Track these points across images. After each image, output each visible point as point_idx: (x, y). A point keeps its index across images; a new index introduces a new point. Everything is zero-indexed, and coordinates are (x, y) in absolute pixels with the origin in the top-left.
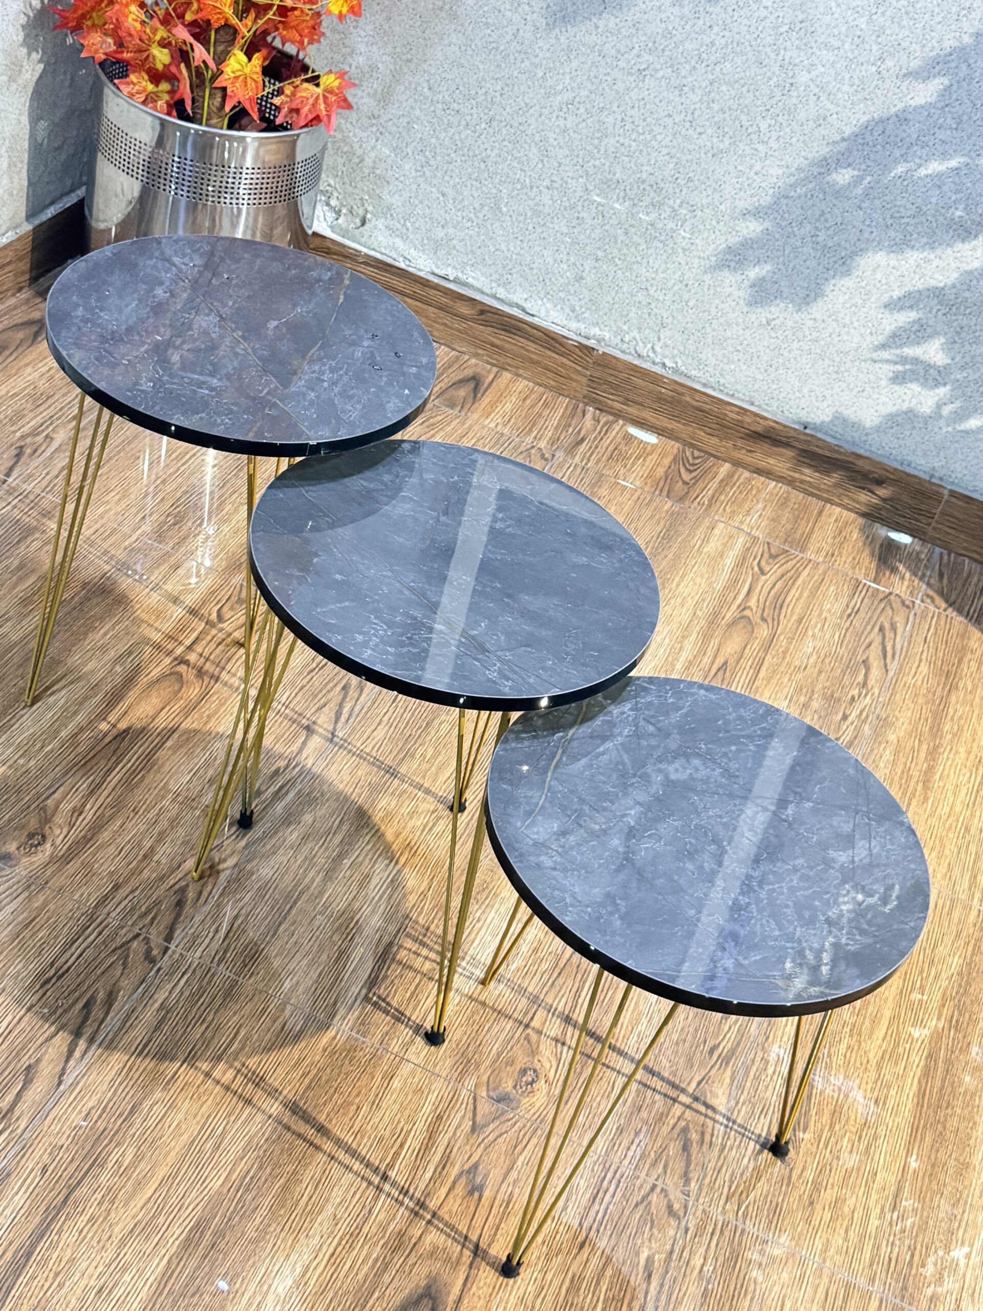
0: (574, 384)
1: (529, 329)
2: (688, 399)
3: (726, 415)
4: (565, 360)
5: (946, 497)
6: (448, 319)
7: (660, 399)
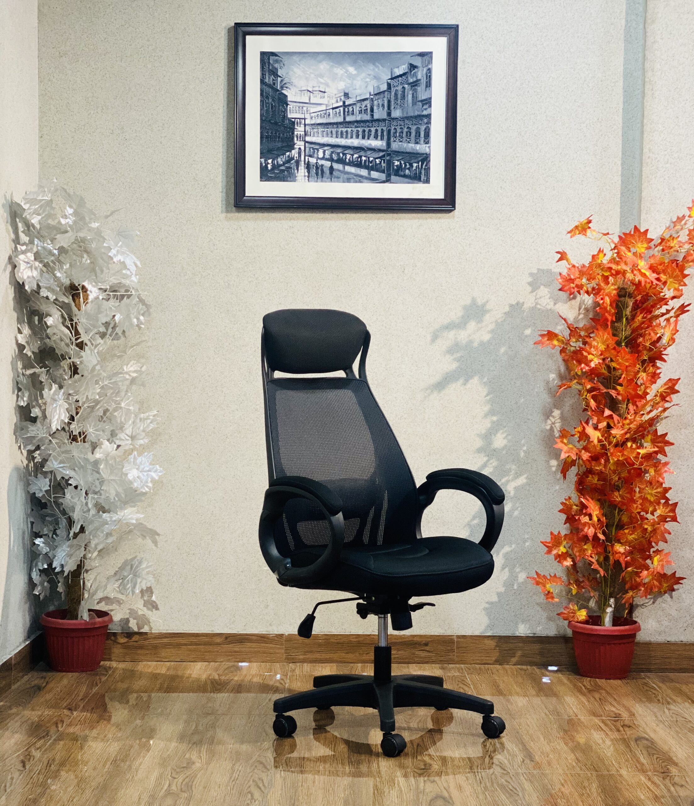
0: (278, 655)
1: (251, 637)
2: (332, 640)
3: (351, 641)
4: (271, 645)
5: (456, 640)
6: (211, 648)
7: (320, 645)
